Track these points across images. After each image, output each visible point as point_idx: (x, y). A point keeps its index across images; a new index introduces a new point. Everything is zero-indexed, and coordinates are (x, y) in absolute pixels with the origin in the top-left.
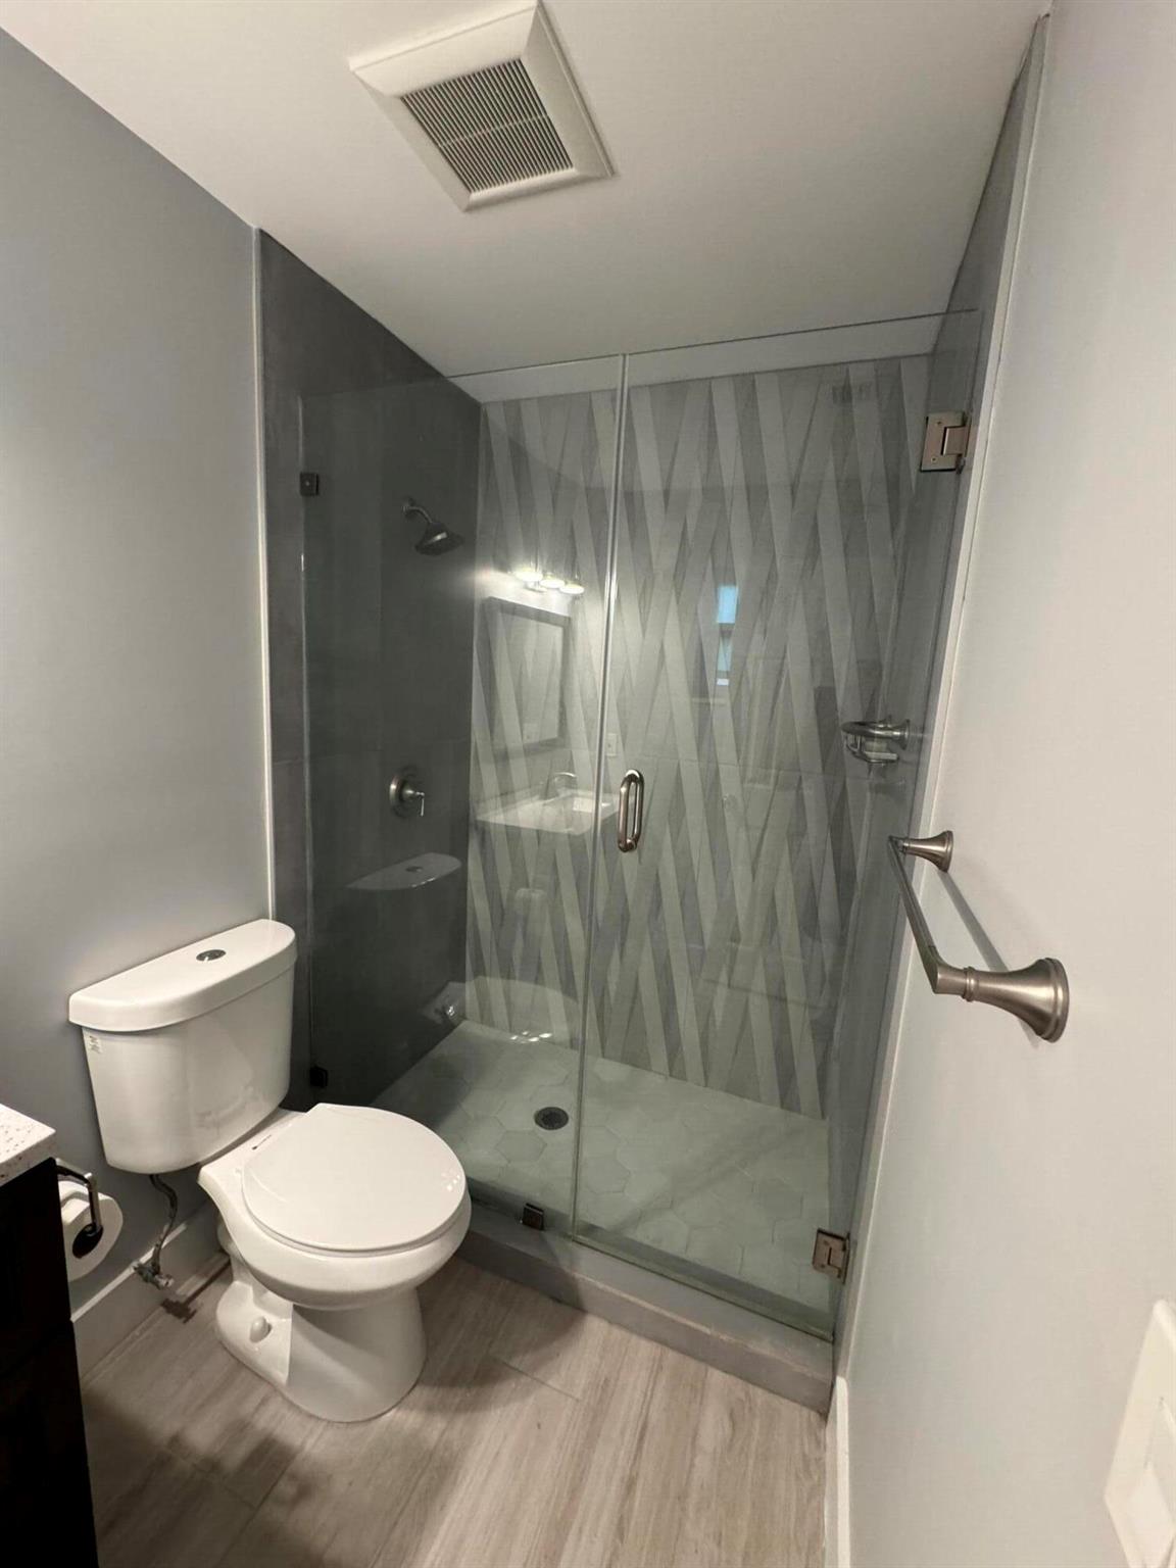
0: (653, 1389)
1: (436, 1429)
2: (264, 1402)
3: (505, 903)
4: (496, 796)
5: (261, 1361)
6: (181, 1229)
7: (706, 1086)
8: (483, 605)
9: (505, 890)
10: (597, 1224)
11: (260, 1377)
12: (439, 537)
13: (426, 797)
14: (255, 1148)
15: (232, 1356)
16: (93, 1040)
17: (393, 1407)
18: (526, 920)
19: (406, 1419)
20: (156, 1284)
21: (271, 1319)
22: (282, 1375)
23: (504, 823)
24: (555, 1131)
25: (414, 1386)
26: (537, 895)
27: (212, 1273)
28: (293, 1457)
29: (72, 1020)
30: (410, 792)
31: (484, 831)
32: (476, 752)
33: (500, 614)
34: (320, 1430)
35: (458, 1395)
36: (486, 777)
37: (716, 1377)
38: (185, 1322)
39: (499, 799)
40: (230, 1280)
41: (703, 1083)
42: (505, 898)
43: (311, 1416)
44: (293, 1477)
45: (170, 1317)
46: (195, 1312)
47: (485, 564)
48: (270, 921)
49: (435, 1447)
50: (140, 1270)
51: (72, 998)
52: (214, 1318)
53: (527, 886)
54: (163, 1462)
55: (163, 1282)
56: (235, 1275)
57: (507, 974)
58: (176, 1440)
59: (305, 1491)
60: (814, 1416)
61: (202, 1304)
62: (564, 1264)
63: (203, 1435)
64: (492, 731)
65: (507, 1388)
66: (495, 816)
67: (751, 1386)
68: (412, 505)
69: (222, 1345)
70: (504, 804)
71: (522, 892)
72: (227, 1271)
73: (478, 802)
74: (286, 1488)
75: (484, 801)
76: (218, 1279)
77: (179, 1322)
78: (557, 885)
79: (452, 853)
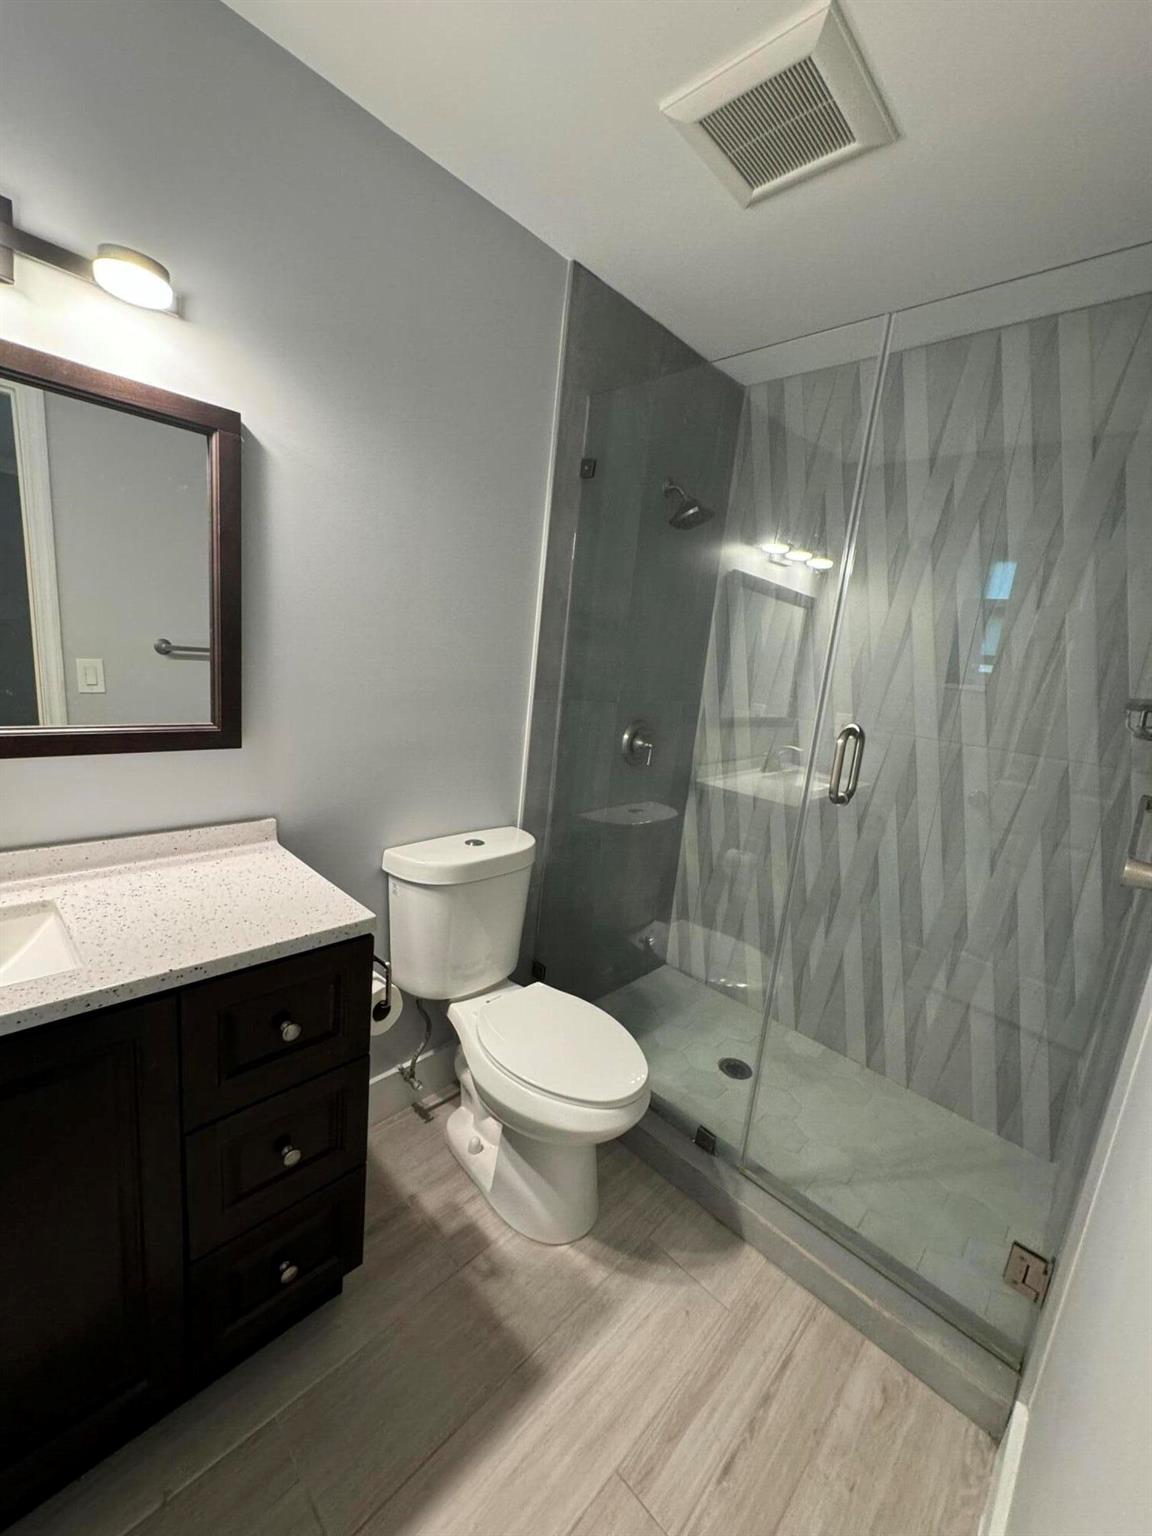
0: (803, 1332)
1: (598, 1275)
2: (473, 1198)
3: (714, 862)
4: (716, 763)
5: (474, 1169)
6: (430, 1053)
7: (908, 1087)
8: (726, 579)
9: (716, 848)
10: (768, 1169)
11: (472, 1180)
12: (691, 511)
13: (654, 747)
14: (488, 1002)
15: (454, 1157)
16: (395, 885)
17: (567, 1244)
18: (733, 881)
19: (576, 1258)
20: (412, 1084)
21: (484, 1142)
22: (487, 1184)
23: (721, 787)
24: (736, 1080)
25: (586, 1235)
26: (747, 858)
27: (448, 1096)
28: (488, 1246)
29: (385, 868)
30: (640, 743)
31: (703, 793)
32: (704, 715)
33: (741, 590)
34: (510, 1235)
35: (621, 1258)
36: (710, 741)
37: (873, 1351)
38: (426, 1122)
39: (720, 765)
40: (458, 1105)
41: (904, 1082)
42: (715, 856)
43: (505, 1223)
44: (488, 1259)
45: (417, 1116)
46: (433, 1118)
47: (733, 539)
48: (518, 829)
49: (597, 1289)
50: (402, 1071)
51: (386, 851)
52: (445, 1127)
53: (738, 847)
54: (404, 1209)
55: (416, 1084)
56: (463, 1101)
57: (709, 922)
58: (412, 1197)
59: (495, 1272)
60: (983, 1437)
61: (438, 1115)
62: (730, 1189)
63: (431, 1202)
64: (720, 700)
65: (663, 1271)
66: (715, 781)
67: (911, 1375)
68: (671, 484)
69: (448, 1147)
70: (725, 772)
71: (732, 853)
72: (457, 1099)
73: (700, 764)
74: (481, 1263)
75: (706, 764)
76: (452, 1101)
77: (422, 1121)
78: (768, 850)
79: (672, 805)
